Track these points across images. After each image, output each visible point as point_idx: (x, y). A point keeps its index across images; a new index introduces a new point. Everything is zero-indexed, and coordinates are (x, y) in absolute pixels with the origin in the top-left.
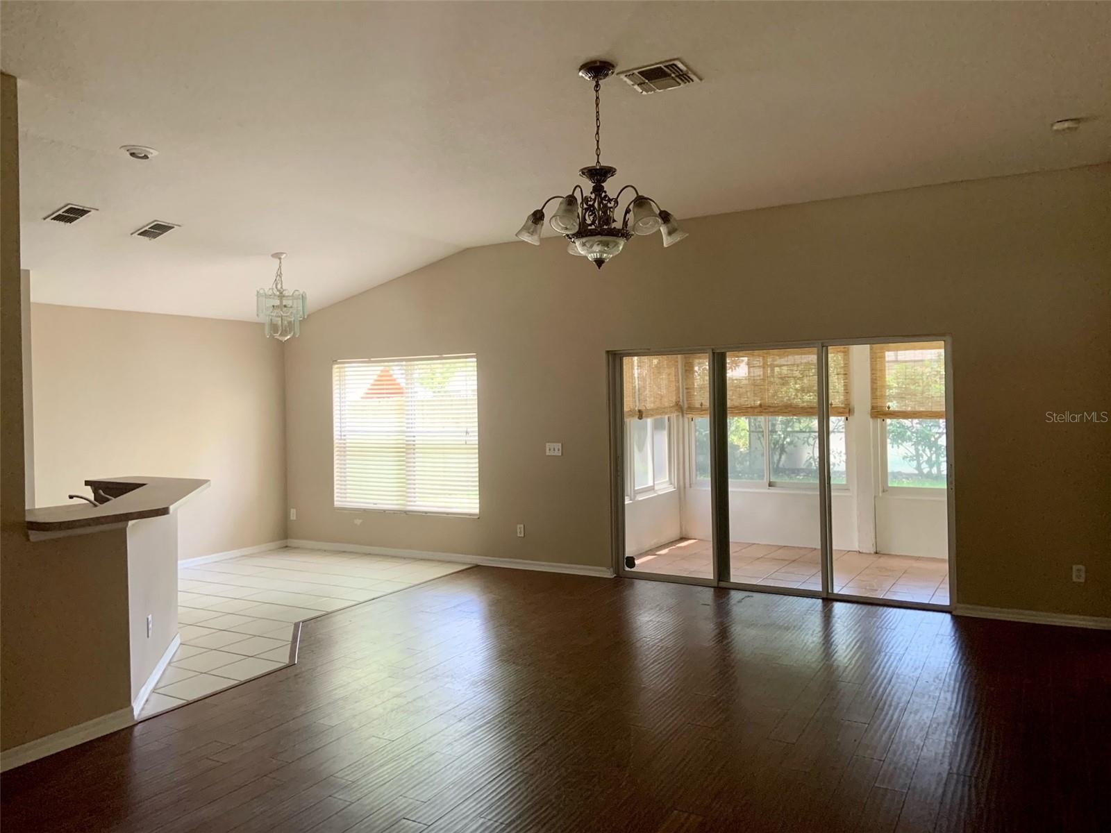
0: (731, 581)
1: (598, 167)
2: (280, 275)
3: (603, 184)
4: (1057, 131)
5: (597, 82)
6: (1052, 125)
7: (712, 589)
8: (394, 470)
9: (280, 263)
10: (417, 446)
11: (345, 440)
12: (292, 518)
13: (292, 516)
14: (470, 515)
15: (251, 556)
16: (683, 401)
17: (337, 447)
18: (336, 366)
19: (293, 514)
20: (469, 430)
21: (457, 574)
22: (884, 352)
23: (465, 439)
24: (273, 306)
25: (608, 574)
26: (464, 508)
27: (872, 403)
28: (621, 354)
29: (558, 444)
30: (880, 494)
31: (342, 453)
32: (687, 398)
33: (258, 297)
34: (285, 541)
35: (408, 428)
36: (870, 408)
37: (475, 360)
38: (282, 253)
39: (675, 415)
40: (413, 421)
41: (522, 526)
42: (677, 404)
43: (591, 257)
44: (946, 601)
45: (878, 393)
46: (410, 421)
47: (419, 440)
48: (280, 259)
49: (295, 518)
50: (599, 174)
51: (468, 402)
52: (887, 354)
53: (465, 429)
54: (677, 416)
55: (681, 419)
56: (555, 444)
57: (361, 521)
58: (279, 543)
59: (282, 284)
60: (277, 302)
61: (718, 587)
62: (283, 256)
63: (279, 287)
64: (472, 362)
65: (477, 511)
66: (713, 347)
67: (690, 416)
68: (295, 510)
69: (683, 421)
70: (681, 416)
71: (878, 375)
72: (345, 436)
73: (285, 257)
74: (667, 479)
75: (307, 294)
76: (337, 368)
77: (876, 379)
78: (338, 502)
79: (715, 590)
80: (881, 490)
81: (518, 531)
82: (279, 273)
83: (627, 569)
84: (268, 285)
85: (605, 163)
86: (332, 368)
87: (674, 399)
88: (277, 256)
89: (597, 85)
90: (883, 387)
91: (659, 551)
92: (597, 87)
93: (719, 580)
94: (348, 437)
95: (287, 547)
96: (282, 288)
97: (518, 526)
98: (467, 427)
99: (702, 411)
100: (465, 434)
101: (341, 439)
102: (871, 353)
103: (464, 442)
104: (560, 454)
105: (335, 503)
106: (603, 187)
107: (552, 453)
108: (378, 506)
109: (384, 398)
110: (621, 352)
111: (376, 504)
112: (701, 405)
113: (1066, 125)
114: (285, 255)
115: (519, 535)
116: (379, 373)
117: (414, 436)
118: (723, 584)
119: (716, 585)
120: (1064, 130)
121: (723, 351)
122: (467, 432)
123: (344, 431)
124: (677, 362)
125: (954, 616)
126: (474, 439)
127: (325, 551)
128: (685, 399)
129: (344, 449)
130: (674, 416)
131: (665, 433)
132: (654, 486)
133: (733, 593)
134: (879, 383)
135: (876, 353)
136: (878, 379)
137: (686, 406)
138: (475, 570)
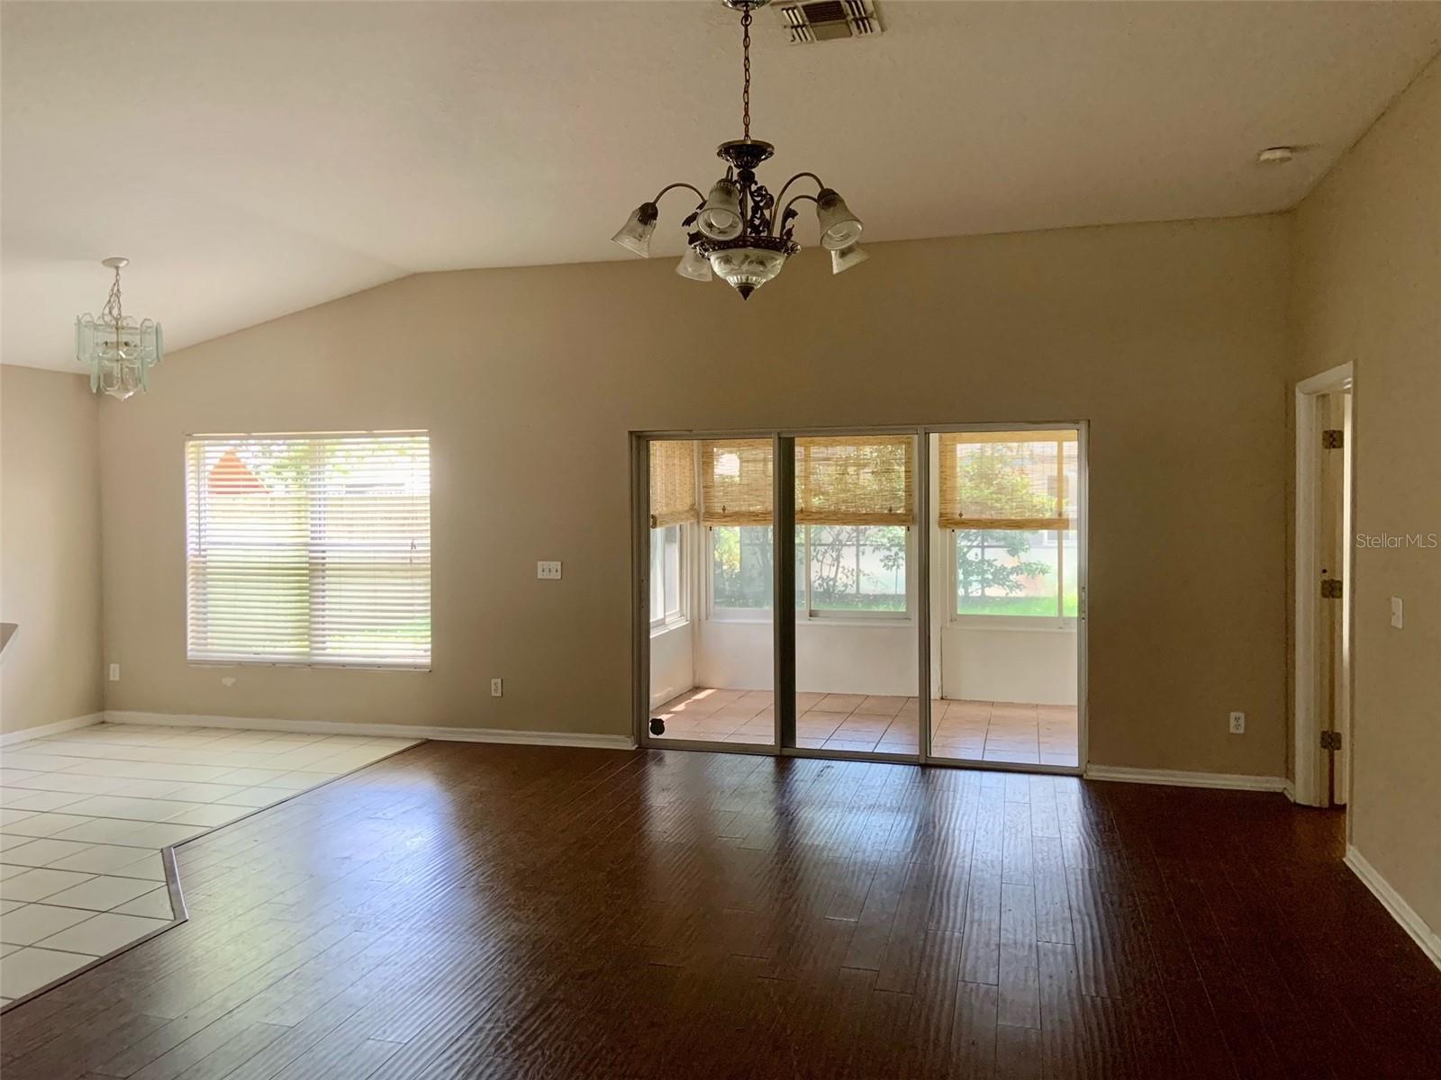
0: (797, 746)
1: (749, 143)
2: (116, 294)
3: (753, 170)
4: (1267, 161)
5: (747, 12)
6: (1259, 155)
7: (772, 759)
8: (291, 602)
9: (118, 274)
10: (327, 566)
11: (205, 556)
12: (112, 678)
13: (111, 673)
14: (416, 666)
15: (47, 739)
16: (699, 504)
17: (192, 568)
18: (191, 443)
19: (114, 673)
20: (416, 542)
21: (400, 756)
22: (955, 445)
23: (408, 555)
24: (106, 343)
25: (628, 744)
26: (405, 657)
27: (940, 509)
28: (648, 436)
29: (555, 563)
30: (948, 625)
31: (201, 577)
32: (705, 497)
33: (79, 328)
34: (100, 714)
35: (312, 538)
36: (938, 516)
37: (427, 439)
38: (121, 259)
39: (688, 523)
40: (322, 528)
41: (499, 681)
42: (692, 508)
43: (733, 280)
44: (1072, 761)
45: (948, 497)
46: (317, 528)
47: (332, 556)
48: (117, 268)
49: (117, 679)
50: (747, 154)
51: (415, 502)
52: (959, 447)
53: (410, 542)
54: (691, 524)
55: (696, 527)
56: (551, 563)
57: (233, 680)
58: (90, 718)
59: (119, 309)
60: (113, 338)
61: (780, 756)
62: (122, 264)
63: (115, 312)
64: (423, 442)
65: (428, 661)
66: (779, 430)
67: (708, 524)
68: (117, 666)
69: (699, 531)
70: (696, 524)
71: (947, 473)
72: (205, 550)
73: (126, 265)
74: (678, 609)
75: (162, 325)
76: (192, 446)
77: (945, 479)
78: (193, 651)
79: (777, 760)
80: (948, 620)
81: (493, 687)
82: (116, 289)
83: (652, 736)
84: (95, 308)
85: (756, 135)
86: (184, 445)
87: (688, 501)
88: (113, 263)
89: (746, 17)
90: (954, 488)
91: (675, 706)
92: (746, 20)
93: (783, 745)
94: (209, 552)
95: (103, 723)
96: (120, 314)
97: (493, 681)
98: (413, 538)
99: (725, 517)
100: (409, 548)
101: (200, 556)
102: (940, 445)
103: (408, 561)
104: (559, 577)
105: (189, 654)
106: (753, 174)
107: (546, 576)
108: (262, 656)
109: (239, 493)
110: (648, 433)
111: (258, 654)
112: (724, 509)
113: (1278, 154)
114: (125, 262)
115: (493, 694)
116: (221, 455)
117: (324, 552)
118: (787, 751)
119: (778, 753)
120: (1274, 160)
121: (792, 436)
122: (413, 545)
123: (204, 543)
124: (693, 450)
125: (1086, 780)
126: (424, 554)
127: (172, 727)
128: (702, 501)
129: (202, 572)
130: (686, 525)
131: (676, 547)
132: (664, 618)
133: (799, 762)
134: (949, 484)
135: (946, 445)
136: (948, 478)
137: (703, 511)
138: (425, 750)
